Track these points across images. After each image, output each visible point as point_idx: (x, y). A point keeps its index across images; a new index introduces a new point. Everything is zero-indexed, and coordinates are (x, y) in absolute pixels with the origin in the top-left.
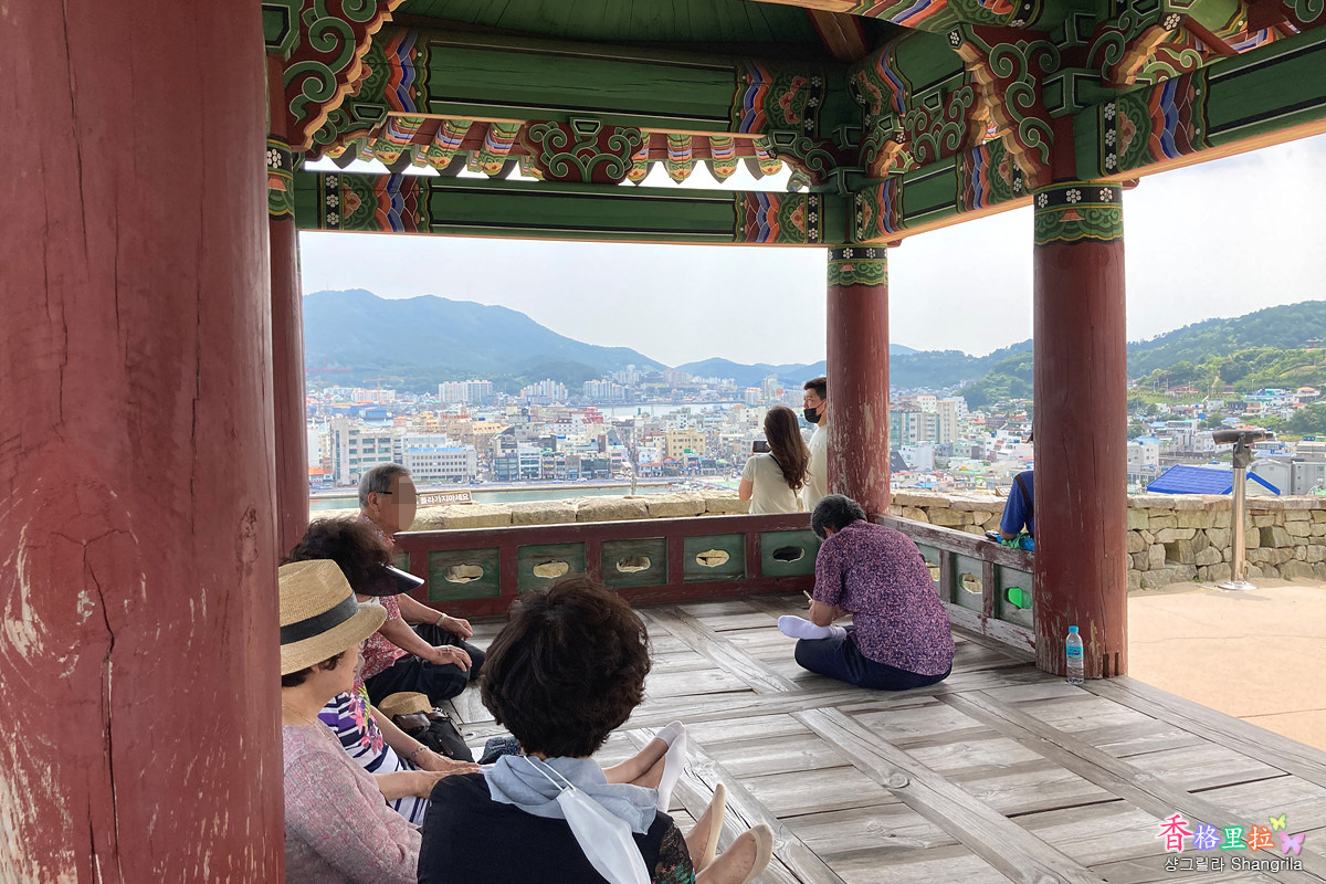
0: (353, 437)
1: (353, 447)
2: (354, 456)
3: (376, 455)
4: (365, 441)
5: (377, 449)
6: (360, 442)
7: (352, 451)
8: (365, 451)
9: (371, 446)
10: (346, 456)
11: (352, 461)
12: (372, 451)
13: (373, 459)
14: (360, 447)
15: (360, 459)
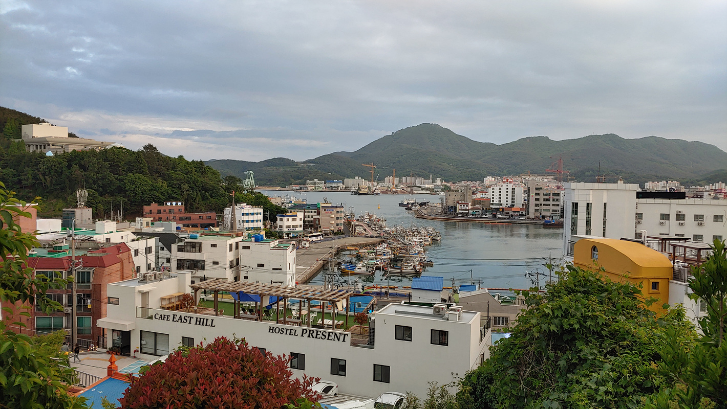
0: (537, 192)
1: (537, 197)
2: (537, 202)
3: (551, 202)
4: (545, 194)
5: (551, 200)
6: (542, 194)
7: (537, 200)
8: (544, 200)
9: (547, 197)
10: (533, 202)
11: (536, 205)
12: (548, 200)
13: (549, 205)
14: (542, 197)
15: (541, 205)
